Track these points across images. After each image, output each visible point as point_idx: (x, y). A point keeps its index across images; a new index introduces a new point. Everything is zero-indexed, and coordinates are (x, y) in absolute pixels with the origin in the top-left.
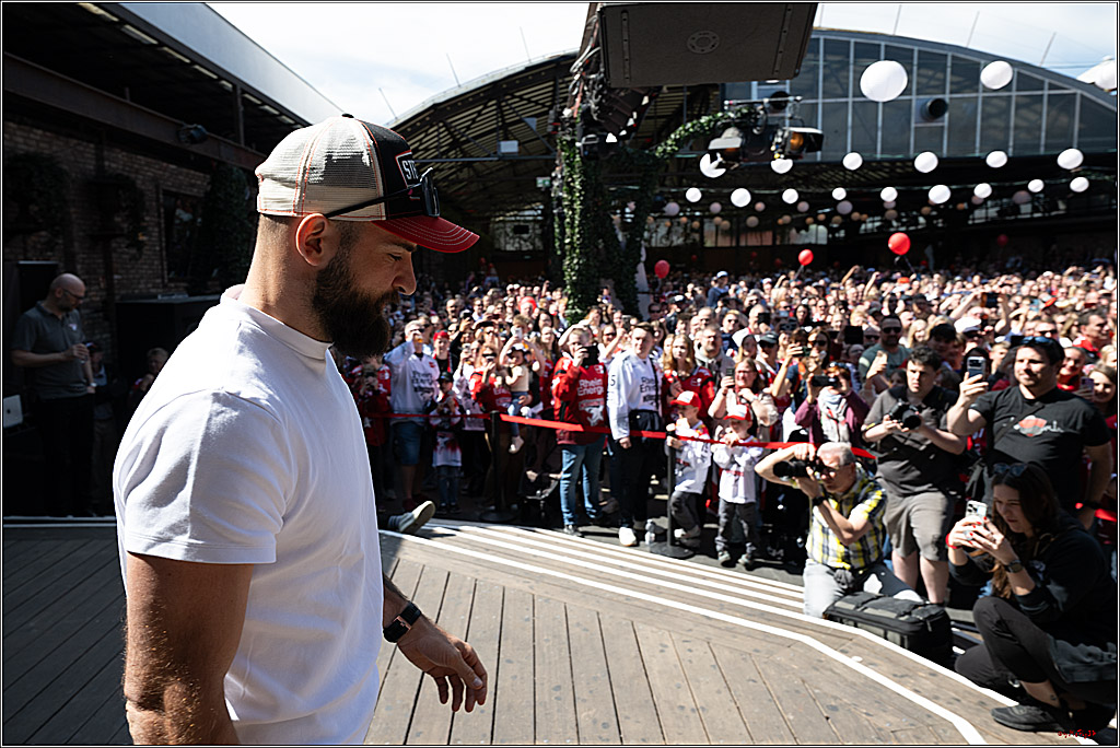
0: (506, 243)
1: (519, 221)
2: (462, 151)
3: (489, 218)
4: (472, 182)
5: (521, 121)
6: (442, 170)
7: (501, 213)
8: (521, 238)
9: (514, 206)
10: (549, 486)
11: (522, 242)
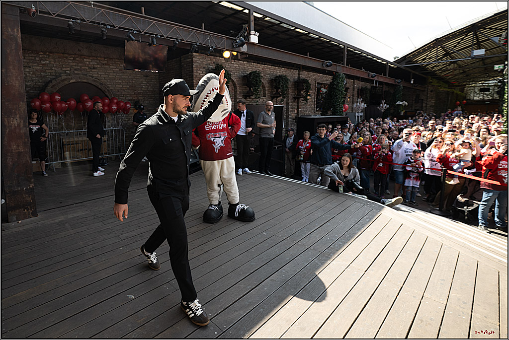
0: (474, 96)
1: (484, 86)
2: (450, 57)
3: (465, 85)
4: (455, 70)
5: (489, 39)
6: (439, 66)
7: (474, 82)
8: (485, 94)
9: (481, 79)
10: (472, 205)
11: (485, 96)
